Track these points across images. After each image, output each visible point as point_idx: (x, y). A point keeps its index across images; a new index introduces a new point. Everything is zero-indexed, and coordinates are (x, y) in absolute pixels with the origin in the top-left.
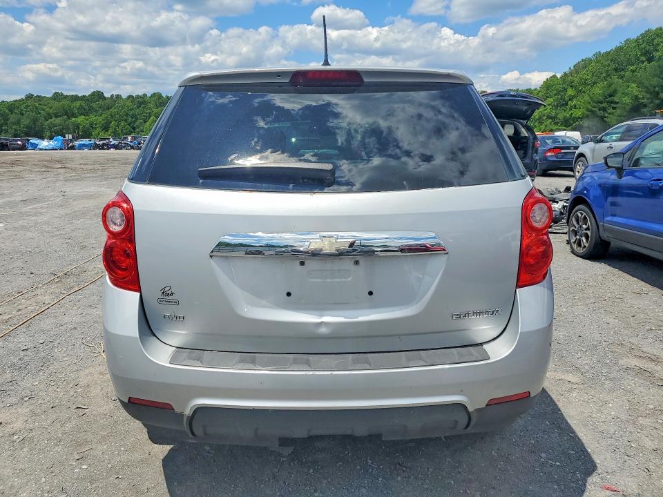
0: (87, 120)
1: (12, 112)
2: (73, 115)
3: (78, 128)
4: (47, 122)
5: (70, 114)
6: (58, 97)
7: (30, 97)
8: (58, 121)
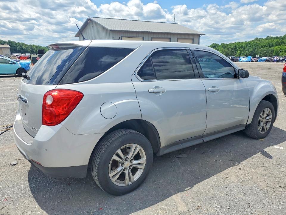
0: (279, 48)
1: (247, 46)
2: (273, 46)
3: (273, 51)
4: (260, 50)
5: (271, 45)
6: (268, 38)
7: (256, 39)
8: (265, 49)
